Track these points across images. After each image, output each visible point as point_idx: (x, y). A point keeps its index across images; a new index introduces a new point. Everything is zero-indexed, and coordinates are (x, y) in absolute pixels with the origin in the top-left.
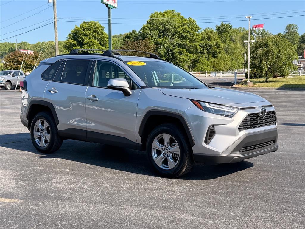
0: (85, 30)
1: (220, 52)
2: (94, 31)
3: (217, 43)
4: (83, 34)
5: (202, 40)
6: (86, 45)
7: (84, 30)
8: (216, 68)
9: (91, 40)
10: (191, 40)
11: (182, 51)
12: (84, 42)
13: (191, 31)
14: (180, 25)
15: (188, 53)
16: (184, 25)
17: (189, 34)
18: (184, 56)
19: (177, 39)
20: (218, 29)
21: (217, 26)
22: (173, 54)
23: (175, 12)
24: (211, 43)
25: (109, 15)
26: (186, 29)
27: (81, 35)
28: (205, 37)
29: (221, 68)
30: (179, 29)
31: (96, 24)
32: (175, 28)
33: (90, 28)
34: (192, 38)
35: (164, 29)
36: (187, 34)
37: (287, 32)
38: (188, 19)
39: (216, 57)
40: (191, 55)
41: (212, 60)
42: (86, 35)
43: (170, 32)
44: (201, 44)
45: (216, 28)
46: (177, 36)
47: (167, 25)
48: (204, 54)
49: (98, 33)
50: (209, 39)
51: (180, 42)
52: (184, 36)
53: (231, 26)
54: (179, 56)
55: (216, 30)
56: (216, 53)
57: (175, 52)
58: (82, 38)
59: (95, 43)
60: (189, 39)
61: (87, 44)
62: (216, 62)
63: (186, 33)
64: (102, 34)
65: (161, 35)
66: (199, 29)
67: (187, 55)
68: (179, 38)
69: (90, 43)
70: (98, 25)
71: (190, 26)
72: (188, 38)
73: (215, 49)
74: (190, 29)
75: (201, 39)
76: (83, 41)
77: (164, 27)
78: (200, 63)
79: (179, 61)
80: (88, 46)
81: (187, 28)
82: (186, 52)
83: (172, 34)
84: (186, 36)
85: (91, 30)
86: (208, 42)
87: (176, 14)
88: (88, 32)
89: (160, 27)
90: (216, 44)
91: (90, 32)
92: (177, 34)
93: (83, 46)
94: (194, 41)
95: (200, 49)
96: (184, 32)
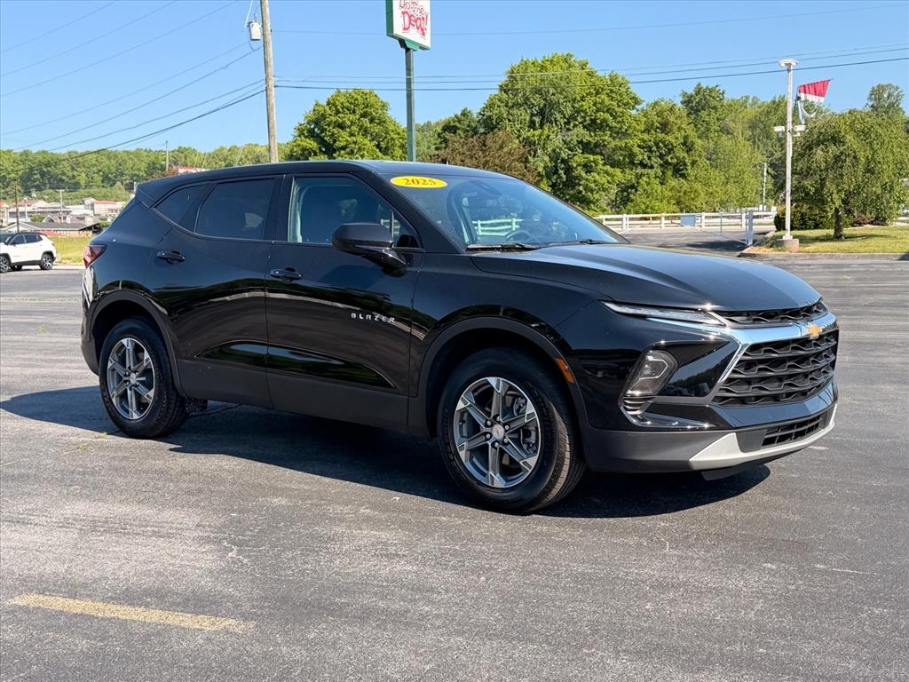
0: (340, 113)
1: (693, 163)
2: (364, 115)
3: (686, 138)
4: (335, 122)
5: (647, 131)
6: (342, 152)
7: (338, 112)
8: (684, 205)
9: (354, 139)
10: (618, 133)
11: (593, 162)
12: (338, 144)
13: (617, 109)
14: (587, 94)
15: (608, 167)
16: (598, 93)
17: (612, 115)
18: (599, 174)
19: (580, 130)
20: (688, 102)
21: (684, 94)
22: (568, 170)
23: (572, 60)
24: (670, 138)
25: (409, 69)
26: (602, 102)
27: (329, 125)
28: (653, 124)
29: (698, 204)
30: (584, 103)
31: (368, 96)
32: (574, 100)
33: (352, 107)
34: (619, 126)
35: (545, 105)
36: (607, 116)
37: (872, 106)
38: (608, 77)
39: (683, 176)
40: (618, 171)
41: (673, 182)
42: (341, 126)
43: (561, 112)
44: (644, 141)
45: (681, 99)
46: (580, 123)
47: (553, 94)
48: (652, 167)
49: (372, 121)
50: (664, 127)
51: (587, 137)
52: (598, 121)
53: (721, 92)
54: (584, 174)
55: (682, 103)
56: (685, 164)
57: (575, 165)
58: (333, 134)
59: (365, 145)
60: (611, 128)
61: (343, 148)
62: (684, 188)
63: (602, 114)
64: (382, 122)
65: (537, 119)
66: (637, 101)
67: (607, 172)
68: (584, 127)
69: (353, 145)
70: (372, 100)
71: (614, 95)
72: (608, 125)
73: (682, 154)
74: (615, 103)
75: (642, 127)
76: (335, 141)
77: (545, 100)
78: (640, 191)
79: (587, 188)
80: (348, 154)
81: (606, 99)
82: (604, 164)
83: (564, 117)
84: (605, 120)
85: (354, 112)
86: (662, 136)
87: (577, 65)
88: (347, 118)
89: (535, 100)
90: (682, 141)
91: (352, 117)
92: (579, 118)
93: (334, 155)
94: (625, 134)
95: (641, 155)
96: (597, 111)
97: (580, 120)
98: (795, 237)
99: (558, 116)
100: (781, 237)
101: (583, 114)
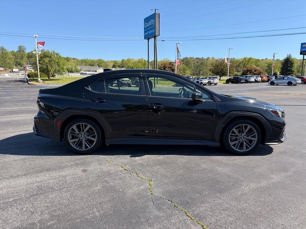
37: (19, 50)
98: (41, 80)
100: (38, 79)
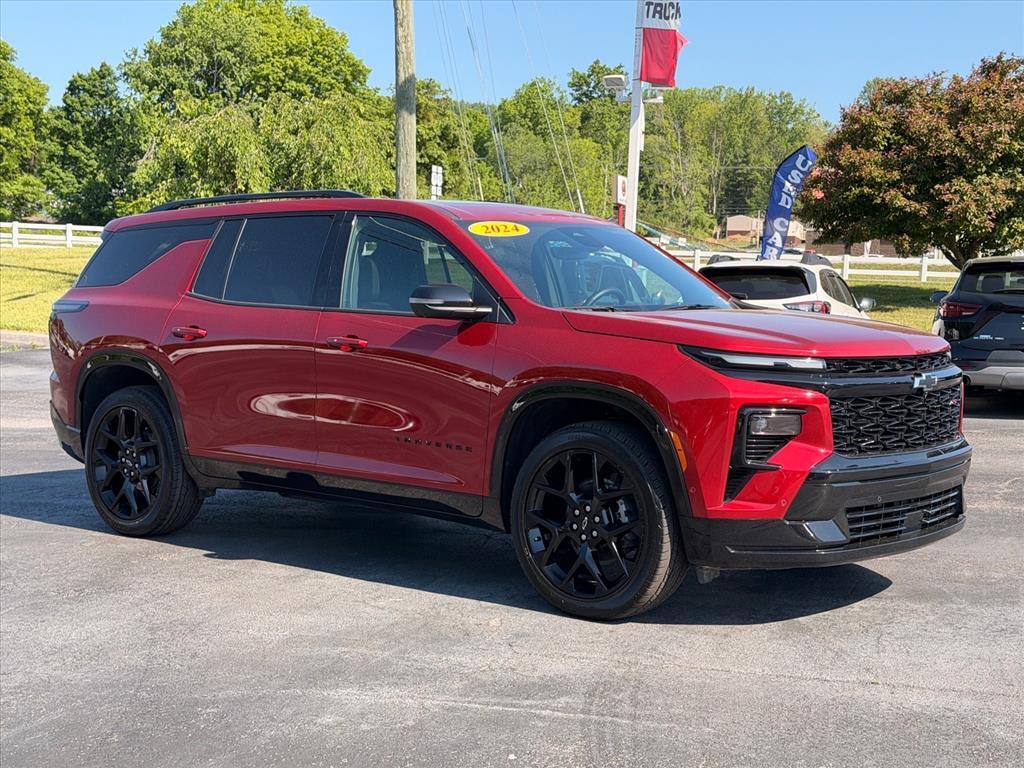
14: (274, 54)
21: (575, 74)
45: (569, 80)
97: (260, 91)
99: (229, 82)
101: (263, 83)
